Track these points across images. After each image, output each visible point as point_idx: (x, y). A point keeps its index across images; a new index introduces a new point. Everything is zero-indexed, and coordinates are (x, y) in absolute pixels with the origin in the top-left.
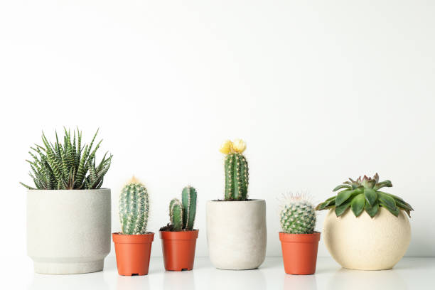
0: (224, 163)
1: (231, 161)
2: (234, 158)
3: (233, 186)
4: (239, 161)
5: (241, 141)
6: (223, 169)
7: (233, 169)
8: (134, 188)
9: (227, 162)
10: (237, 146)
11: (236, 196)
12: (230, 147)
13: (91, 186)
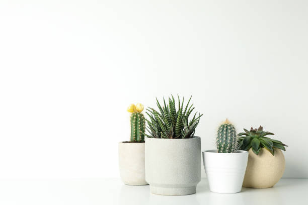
0: (130, 119)
1: (135, 118)
2: (137, 116)
3: (136, 134)
4: (140, 117)
5: (141, 105)
6: (130, 122)
7: (136, 123)
8: (227, 127)
9: (132, 119)
10: (138, 108)
11: (138, 139)
12: (134, 108)
13: (185, 136)
